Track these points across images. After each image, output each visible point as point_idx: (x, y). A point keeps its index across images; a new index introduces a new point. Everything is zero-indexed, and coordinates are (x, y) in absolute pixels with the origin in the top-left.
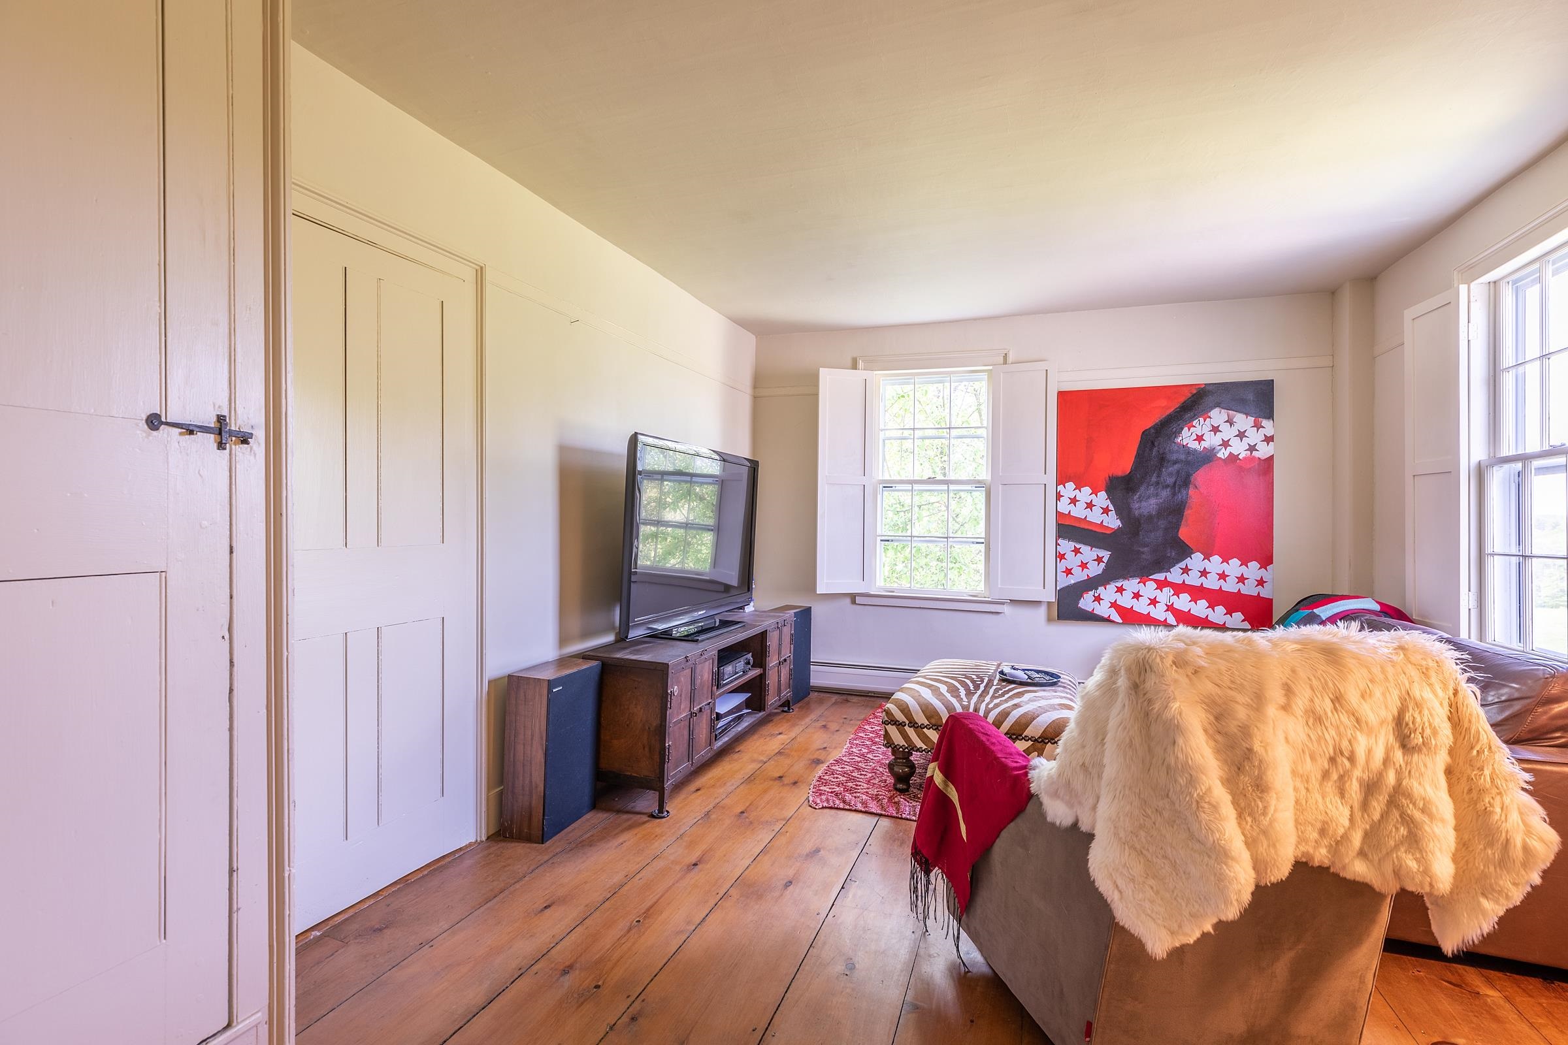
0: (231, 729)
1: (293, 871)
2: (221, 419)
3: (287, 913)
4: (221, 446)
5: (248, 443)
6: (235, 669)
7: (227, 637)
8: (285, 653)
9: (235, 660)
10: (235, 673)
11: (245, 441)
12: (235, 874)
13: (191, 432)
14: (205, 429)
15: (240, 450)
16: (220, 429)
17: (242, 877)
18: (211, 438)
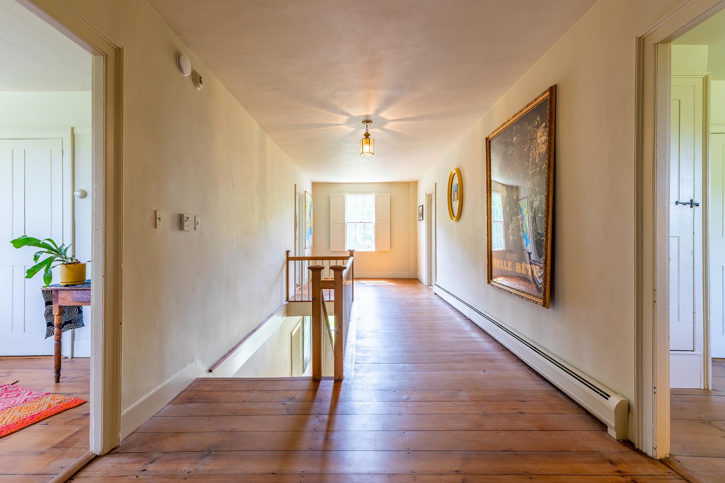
0: (693, 277)
1: (711, 319)
2: (691, 201)
3: (709, 330)
4: (691, 207)
5: (699, 206)
6: (694, 262)
7: (693, 254)
8: (708, 261)
9: (694, 260)
10: (694, 263)
11: (698, 205)
12: (695, 314)
13: (685, 204)
14: (688, 203)
15: (695, 208)
16: (692, 203)
17: (696, 314)
18: (689, 206)
